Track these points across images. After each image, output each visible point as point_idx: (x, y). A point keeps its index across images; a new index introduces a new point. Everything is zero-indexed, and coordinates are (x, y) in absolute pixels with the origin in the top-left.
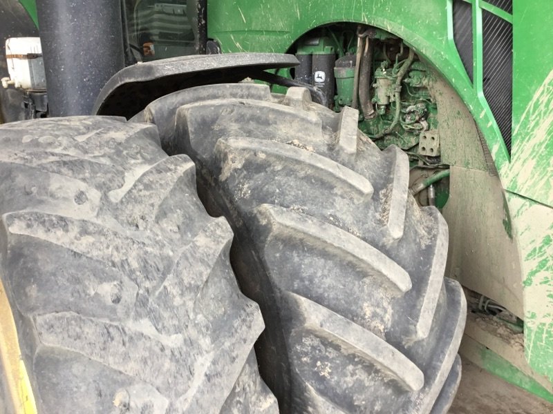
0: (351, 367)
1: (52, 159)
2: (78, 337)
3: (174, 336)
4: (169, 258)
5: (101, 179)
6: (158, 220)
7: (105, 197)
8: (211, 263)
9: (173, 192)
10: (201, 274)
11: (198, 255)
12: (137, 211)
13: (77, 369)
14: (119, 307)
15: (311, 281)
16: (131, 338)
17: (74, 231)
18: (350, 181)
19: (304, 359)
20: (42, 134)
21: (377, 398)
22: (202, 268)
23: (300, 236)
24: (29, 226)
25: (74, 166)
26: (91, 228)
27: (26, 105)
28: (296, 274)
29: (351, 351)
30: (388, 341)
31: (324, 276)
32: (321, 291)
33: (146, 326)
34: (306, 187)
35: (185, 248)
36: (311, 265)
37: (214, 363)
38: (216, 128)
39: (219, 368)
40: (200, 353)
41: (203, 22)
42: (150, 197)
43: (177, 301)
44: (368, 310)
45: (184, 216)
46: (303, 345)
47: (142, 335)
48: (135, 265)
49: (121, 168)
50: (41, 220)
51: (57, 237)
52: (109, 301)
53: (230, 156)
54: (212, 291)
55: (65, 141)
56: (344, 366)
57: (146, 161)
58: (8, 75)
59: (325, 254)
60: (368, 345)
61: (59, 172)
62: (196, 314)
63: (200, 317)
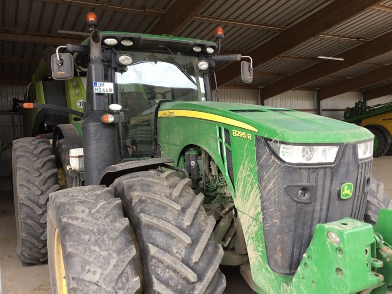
0: (167, 270)
1: (77, 200)
2: (77, 249)
3: (105, 252)
4: (106, 229)
5: (90, 206)
6: (105, 218)
7: (90, 211)
8: (120, 232)
9: (111, 210)
10: (116, 235)
11: (116, 229)
12: (99, 215)
13: (77, 259)
14: (90, 243)
15: (155, 239)
16: (92, 251)
17: (80, 220)
18: (172, 206)
19: (153, 267)
20: (75, 193)
21: (178, 283)
22: (116, 233)
23: (152, 224)
24: (68, 219)
25: (83, 202)
26: (85, 220)
27: (76, 177)
28: (150, 237)
29: (167, 264)
30: (183, 262)
31: (159, 238)
32: (158, 243)
33: (97, 248)
34: (158, 208)
35: (111, 227)
36: (155, 234)
37: (117, 262)
38: (133, 188)
39: (118, 263)
40: (113, 258)
41: (156, 137)
42: (104, 211)
43: (107, 242)
44: (175, 251)
45: (113, 217)
46: (152, 262)
47: (95, 251)
48: (95, 231)
49: (96, 203)
50: (71, 218)
51: (75, 222)
52: (87, 240)
53: (134, 198)
54: (119, 240)
55: (81, 195)
56: (165, 269)
57: (105, 200)
58: (69, 164)
59: (160, 231)
60: (171, 261)
61: (78, 204)
62: (113, 246)
63: (114, 248)
